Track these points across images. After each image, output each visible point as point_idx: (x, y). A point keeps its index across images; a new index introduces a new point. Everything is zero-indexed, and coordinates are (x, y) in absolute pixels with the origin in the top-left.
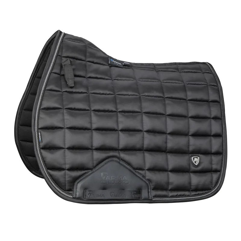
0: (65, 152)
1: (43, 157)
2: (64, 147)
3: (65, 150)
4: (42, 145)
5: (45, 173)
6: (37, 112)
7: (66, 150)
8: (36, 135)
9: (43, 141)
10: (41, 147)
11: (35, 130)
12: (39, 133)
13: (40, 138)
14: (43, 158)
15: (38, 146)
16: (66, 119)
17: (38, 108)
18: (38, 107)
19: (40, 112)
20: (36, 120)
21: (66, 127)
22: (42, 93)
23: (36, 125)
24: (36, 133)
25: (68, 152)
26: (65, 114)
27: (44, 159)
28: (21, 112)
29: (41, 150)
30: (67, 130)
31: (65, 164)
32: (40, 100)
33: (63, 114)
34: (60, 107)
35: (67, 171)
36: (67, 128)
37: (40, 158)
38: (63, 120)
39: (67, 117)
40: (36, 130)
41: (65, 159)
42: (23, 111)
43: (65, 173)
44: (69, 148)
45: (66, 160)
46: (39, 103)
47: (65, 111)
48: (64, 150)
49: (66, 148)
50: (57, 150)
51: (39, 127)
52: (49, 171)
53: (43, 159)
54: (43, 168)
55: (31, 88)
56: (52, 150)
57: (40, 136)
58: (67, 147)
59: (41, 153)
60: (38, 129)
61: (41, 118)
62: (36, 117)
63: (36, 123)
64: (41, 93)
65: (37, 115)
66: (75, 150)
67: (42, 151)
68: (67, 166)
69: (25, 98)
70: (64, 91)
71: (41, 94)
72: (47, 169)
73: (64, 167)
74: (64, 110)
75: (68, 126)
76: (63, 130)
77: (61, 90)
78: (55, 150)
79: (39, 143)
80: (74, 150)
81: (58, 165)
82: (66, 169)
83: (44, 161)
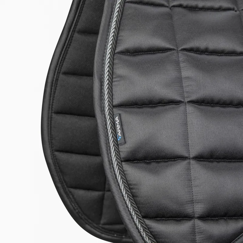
0: (189, 169)
1: (129, 185)
2: (186, 155)
3: (189, 163)
4: (125, 150)
5: (137, 228)
6: (107, 61)
7: (192, 162)
8: (106, 125)
9: (127, 140)
10: (123, 155)
11: (104, 111)
12: (117, 119)
13: (119, 131)
14: (129, 187)
15: (113, 154)
16: (188, 78)
17: (109, 51)
18: (109, 46)
19: (115, 61)
20: (106, 82)
21: (187, 100)
22: (117, 9)
23: (106, 97)
24: (108, 117)
25: (197, 169)
26: (182, 65)
27: (134, 191)
28: (57, 80)
29: (123, 163)
30: (190, 109)
31: (192, 202)
32: (112, 30)
33: (177, 63)
34: (168, 46)
35: (198, 223)
36: (192, 102)
37: (122, 187)
38: (179, 80)
39: (187, 72)
40: (107, 109)
41: (190, 186)
42: (61, 76)
43: (194, 227)
44: (200, 158)
45: (194, 189)
46: (111, 38)
47: (182, 57)
48: (186, 162)
49: (191, 156)
50: (166, 164)
51: (116, 102)
52: (148, 222)
53: (130, 189)
54: (131, 215)
55: (79, 16)
56: (154, 165)
57: (118, 127)
58: (193, 154)
59: (123, 173)
60: (113, 107)
61: (120, 76)
62: (106, 75)
63: (106, 91)
64: (116, 11)
65: (106, 69)
66: (215, 164)
67: (126, 166)
68: (199, 209)
69: (64, 45)
70: (174, 6)
71: (116, 14)
72: (144, 217)
73: (189, 210)
74: (180, 55)
75: (194, 97)
76: (182, 108)
77: (166, 4)
78: (163, 164)
79: (117, 144)
80: (212, 162)
81: (173, 207)
82: (196, 215)
83: (133, 196)
